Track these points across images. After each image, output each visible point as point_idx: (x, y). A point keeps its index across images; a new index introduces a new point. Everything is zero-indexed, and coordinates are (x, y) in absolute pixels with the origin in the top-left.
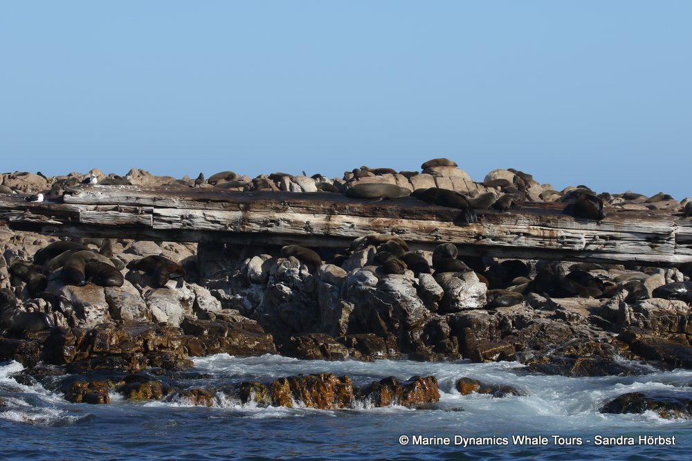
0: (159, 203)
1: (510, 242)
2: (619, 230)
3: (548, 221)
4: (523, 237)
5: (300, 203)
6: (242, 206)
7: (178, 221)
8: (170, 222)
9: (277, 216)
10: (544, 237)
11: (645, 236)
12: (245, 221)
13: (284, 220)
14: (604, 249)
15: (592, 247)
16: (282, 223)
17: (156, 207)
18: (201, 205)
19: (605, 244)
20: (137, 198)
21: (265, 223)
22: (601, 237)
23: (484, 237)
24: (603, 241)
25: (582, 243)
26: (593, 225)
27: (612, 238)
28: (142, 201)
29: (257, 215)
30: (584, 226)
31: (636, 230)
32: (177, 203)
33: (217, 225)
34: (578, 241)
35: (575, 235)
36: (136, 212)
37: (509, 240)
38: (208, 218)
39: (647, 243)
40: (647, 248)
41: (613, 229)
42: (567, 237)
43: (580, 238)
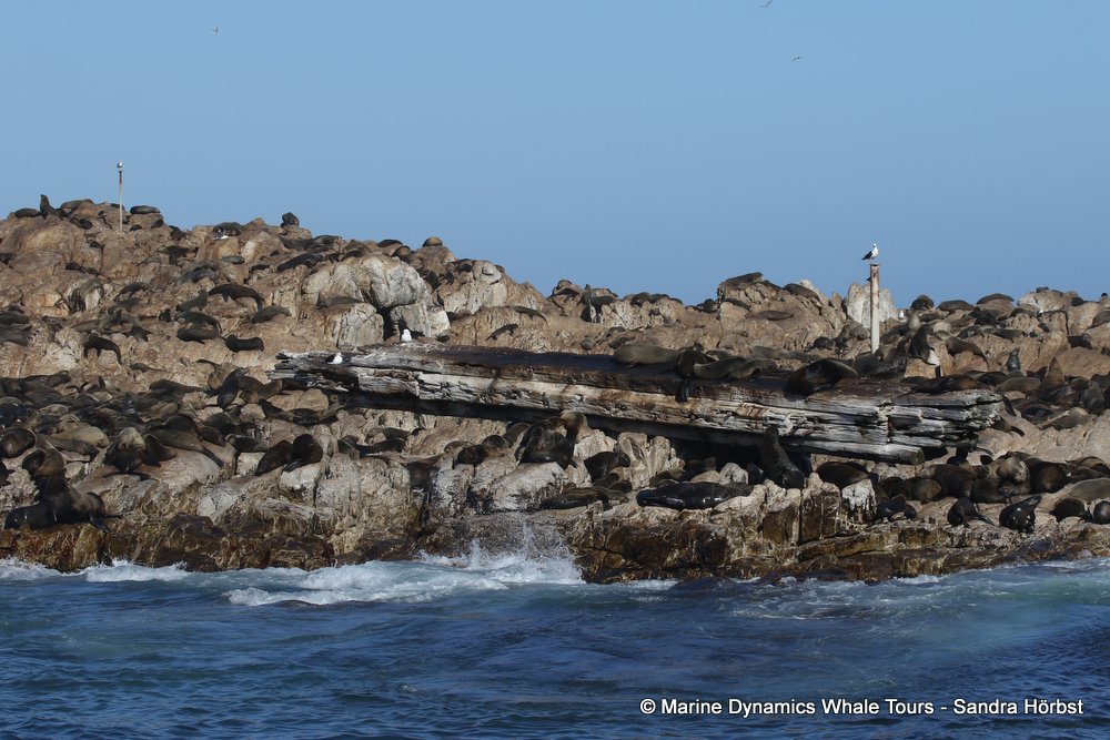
0: (427, 367)
1: (720, 424)
2: (826, 410)
3: (760, 397)
4: (732, 418)
5: (542, 369)
6: (494, 371)
7: (438, 390)
8: (433, 391)
9: (520, 385)
10: (749, 418)
11: (853, 418)
12: (492, 391)
13: (524, 390)
14: (813, 435)
15: (800, 432)
16: (523, 394)
17: (425, 372)
18: (460, 370)
19: (815, 429)
20: (409, 361)
21: (508, 395)
22: (809, 419)
23: (697, 417)
24: (811, 424)
25: (785, 427)
26: (800, 403)
27: (821, 421)
28: (413, 365)
29: (502, 385)
30: (793, 404)
31: (842, 410)
32: (441, 368)
33: (470, 396)
34: (781, 423)
35: (778, 416)
36: (406, 378)
37: (720, 420)
38: (463, 387)
39: (856, 428)
40: (856, 435)
41: (820, 409)
42: (771, 419)
43: (782, 421)
